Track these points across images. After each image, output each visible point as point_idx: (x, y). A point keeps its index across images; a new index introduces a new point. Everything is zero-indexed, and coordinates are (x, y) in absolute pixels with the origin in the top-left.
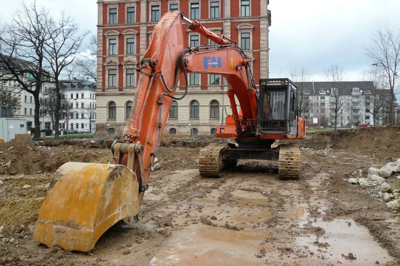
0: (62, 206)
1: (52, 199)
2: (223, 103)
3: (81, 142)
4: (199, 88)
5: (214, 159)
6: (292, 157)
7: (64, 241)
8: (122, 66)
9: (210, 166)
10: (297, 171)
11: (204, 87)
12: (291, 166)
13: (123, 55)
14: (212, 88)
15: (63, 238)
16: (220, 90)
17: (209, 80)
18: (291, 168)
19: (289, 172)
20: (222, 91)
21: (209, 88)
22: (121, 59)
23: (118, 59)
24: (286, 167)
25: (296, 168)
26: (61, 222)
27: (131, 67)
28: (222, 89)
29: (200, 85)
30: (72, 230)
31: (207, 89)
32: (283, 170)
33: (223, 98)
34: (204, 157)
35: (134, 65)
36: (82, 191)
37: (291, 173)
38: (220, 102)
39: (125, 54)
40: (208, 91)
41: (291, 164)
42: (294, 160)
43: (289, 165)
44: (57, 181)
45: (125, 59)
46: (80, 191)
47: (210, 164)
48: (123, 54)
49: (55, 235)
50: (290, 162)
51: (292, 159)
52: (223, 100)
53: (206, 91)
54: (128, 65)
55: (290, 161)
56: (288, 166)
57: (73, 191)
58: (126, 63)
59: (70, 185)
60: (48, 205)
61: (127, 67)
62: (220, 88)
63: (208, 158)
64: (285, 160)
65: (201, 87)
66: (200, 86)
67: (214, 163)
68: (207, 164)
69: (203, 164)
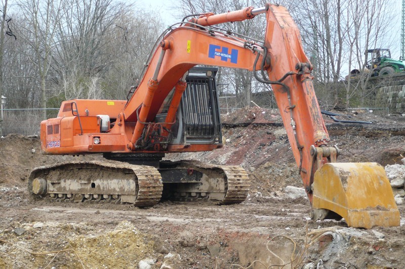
0: (364, 196)
1: (352, 192)
5: (158, 180)
6: (239, 174)
7: (380, 221)
9: (154, 190)
12: (241, 185)
15: (379, 220)
19: (239, 193)
24: (236, 187)
25: (246, 187)
26: (371, 208)
30: (384, 212)
32: (233, 191)
34: (144, 178)
36: (374, 183)
41: (241, 182)
42: (243, 177)
43: (239, 183)
44: (347, 177)
46: (372, 182)
49: (372, 218)
50: (238, 180)
51: (240, 176)
55: (238, 178)
56: (238, 185)
57: (367, 184)
59: (362, 180)
60: (351, 197)
64: (233, 177)
67: (158, 187)
68: (149, 187)
69: (145, 187)
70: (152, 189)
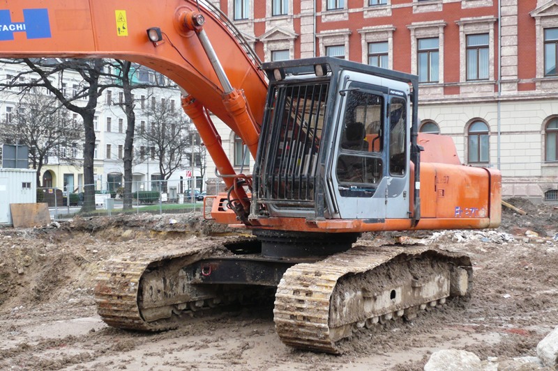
2: (498, 125)
3: (151, 222)
4: (440, 90)
6: (310, 288)
8: (262, 44)
9: (119, 301)
10: (320, 328)
11: (451, 86)
12: (304, 314)
13: (263, 20)
14: (470, 89)
16: (493, 94)
17: (462, 69)
18: (304, 318)
19: (301, 330)
20: (496, 95)
21: (462, 90)
22: (259, 28)
23: (252, 29)
24: (292, 317)
25: (317, 320)
27: (281, 46)
28: (496, 90)
29: (441, 82)
31: (458, 93)
32: (286, 324)
33: (499, 112)
34: (106, 277)
35: (287, 40)
37: (306, 334)
38: (490, 123)
39: (268, 15)
40: (461, 96)
41: (304, 306)
42: (315, 297)
43: (299, 309)
45: (268, 28)
47: (119, 297)
48: (263, 15)
50: (301, 301)
51: (309, 293)
52: (499, 119)
53: (455, 96)
54: (274, 41)
55: (302, 296)
56: (296, 313)
58: (270, 36)
61: (273, 46)
62: (491, 88)
63: (115, 282)
64: (290, 295)
65: (445, 87)
66: (441, 86)
67: (126, 296)
68: (111, 296)
69: (103, 295)
70: (115, 301)
